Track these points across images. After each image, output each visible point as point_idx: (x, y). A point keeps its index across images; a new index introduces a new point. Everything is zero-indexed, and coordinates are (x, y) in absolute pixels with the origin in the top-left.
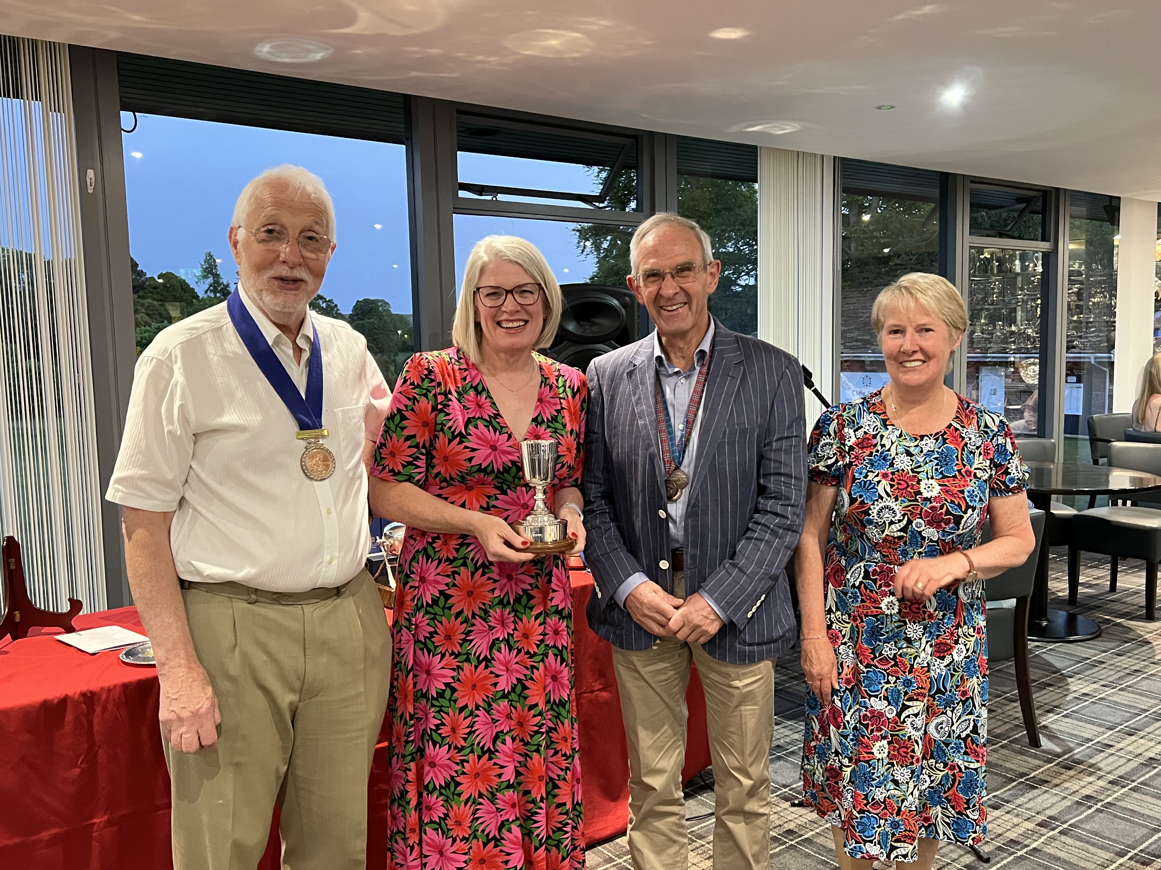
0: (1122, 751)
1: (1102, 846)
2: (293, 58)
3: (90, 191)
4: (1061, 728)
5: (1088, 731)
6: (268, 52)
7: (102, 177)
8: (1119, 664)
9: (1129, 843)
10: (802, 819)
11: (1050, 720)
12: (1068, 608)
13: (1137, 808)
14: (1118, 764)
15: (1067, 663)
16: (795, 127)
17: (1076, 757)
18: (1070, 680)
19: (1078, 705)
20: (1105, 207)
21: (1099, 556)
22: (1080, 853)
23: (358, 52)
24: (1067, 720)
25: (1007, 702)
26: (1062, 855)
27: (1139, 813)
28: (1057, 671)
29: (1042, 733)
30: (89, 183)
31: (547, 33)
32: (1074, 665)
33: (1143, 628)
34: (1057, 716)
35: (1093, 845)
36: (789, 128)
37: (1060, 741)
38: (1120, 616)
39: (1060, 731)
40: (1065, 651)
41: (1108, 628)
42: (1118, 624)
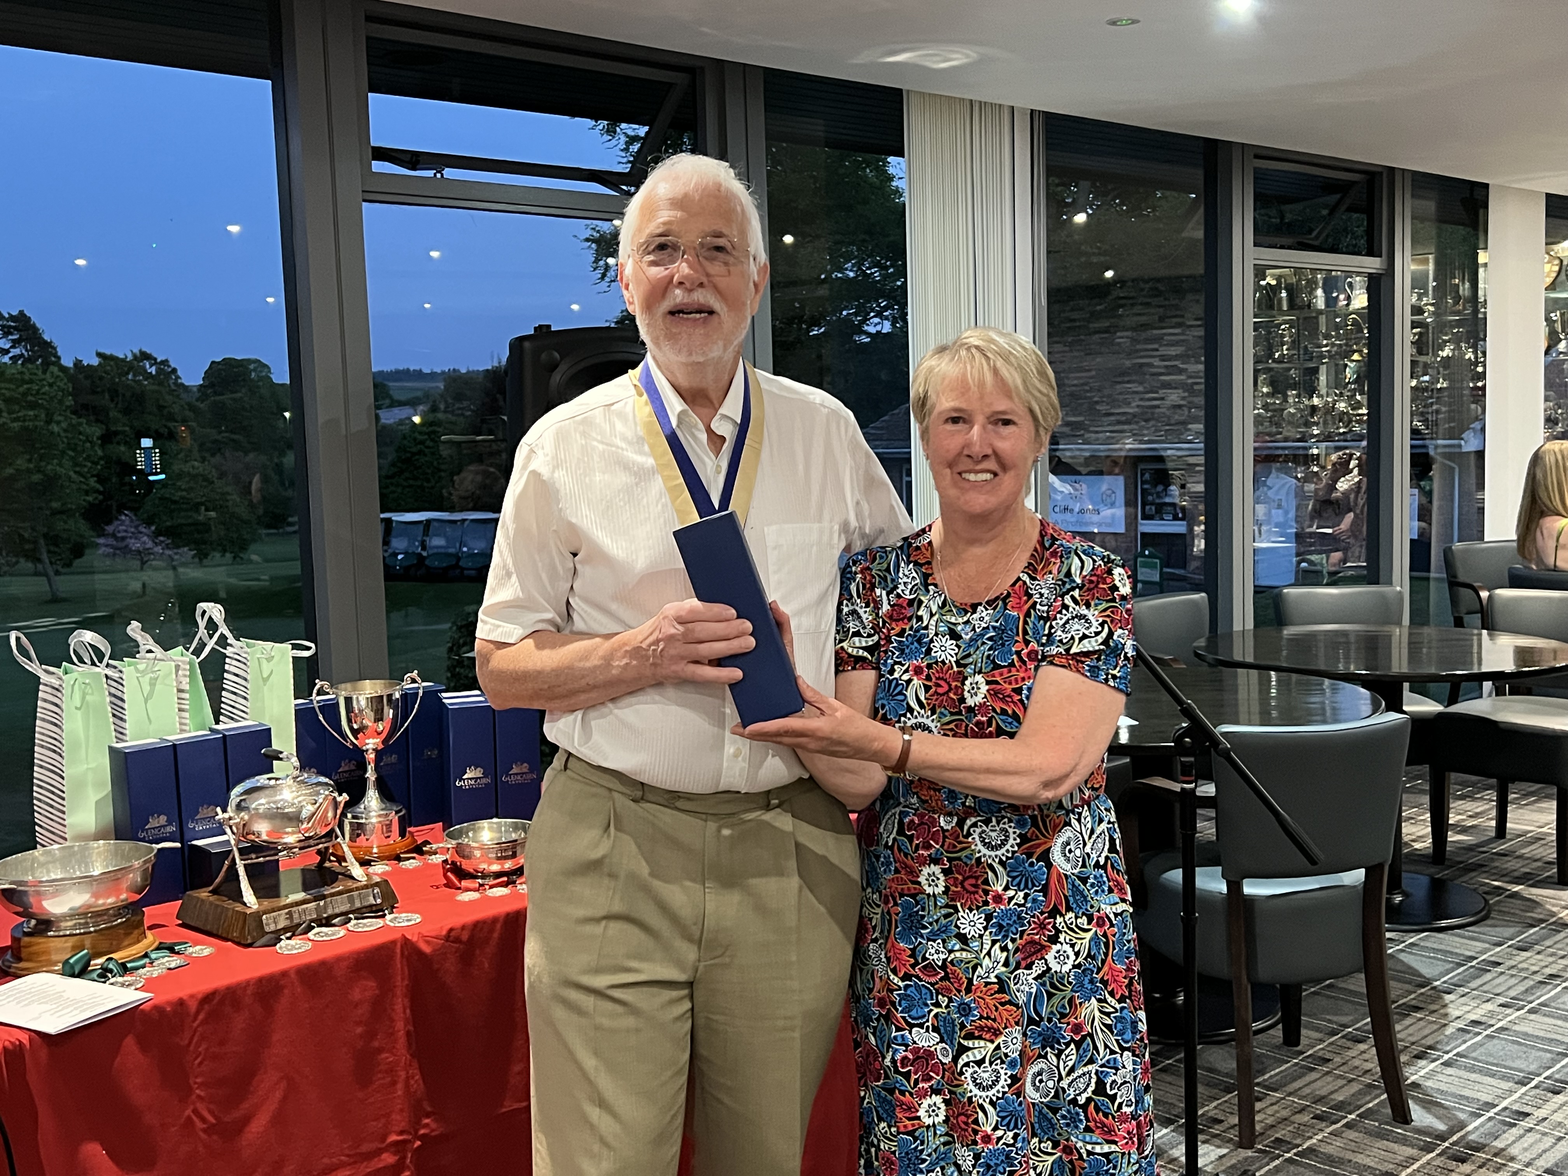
0: (1545, 1124)
4: (1443, 1087)
5: (1486, 1089)
8: (1524, 965)
11: (1422, 1073)
12: (1432, 870)
14: (1542, 1146)
15: (1441, 967)
16: (967, 56)
17: (1472, 1137)
18: (1448, 998)
19: (1465, 1042)
20: (1464, 202)
21: (1477, 778)
24: (1449, 1071)
25: (1349, 1044)
28: (1425, 982)
29: (1414, 1098)
32: (1452, 970)
33: (1554, 900)
34: (1433, 1065)
36: (957, 58)
37: (1442, 1111)
38: (1517, 881)
39: (1442, 1092)
40: (1435, 946)
41: (1499, 902)
42: (1515, 895)
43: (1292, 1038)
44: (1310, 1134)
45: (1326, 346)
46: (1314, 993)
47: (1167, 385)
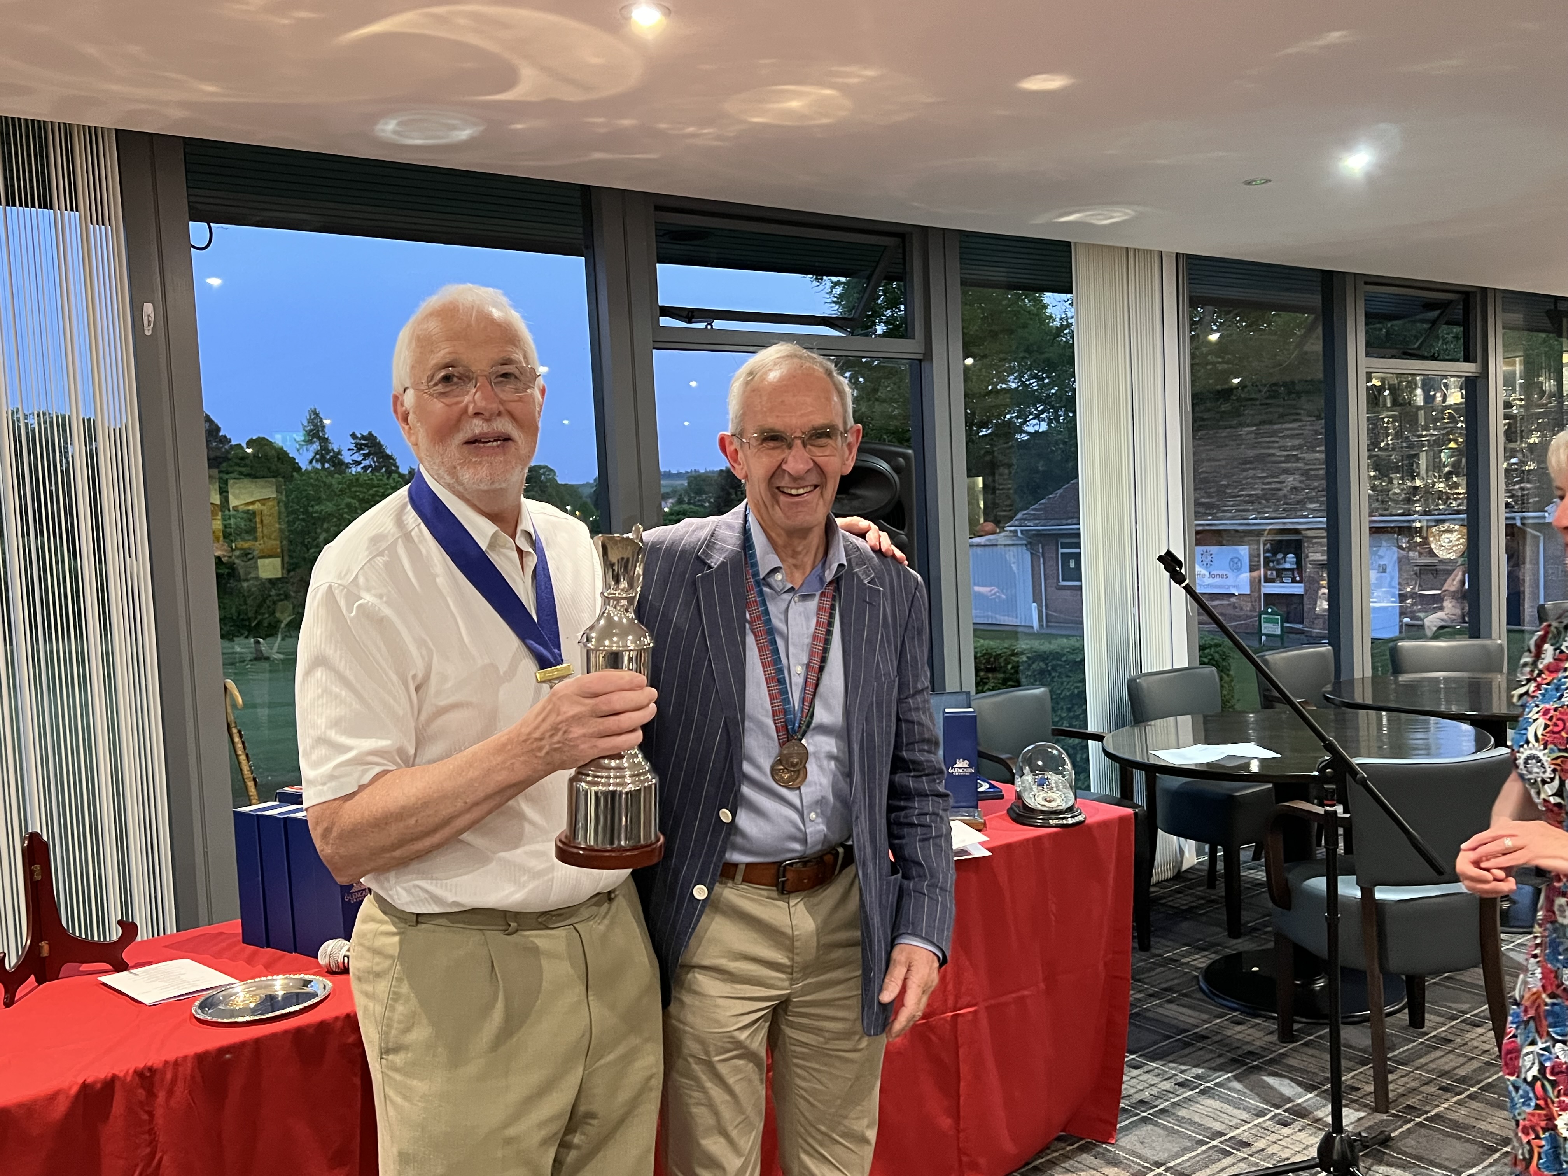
2: (426, 138)
3: (148, 332)
6: (395, 132)
7: (164, 313)
16: (1126, 214)
20: (1548, 313)
23: (519, 126)
25: (1468, 1027)
30: (146, 322)
31: (788, 91)
36: (1117, 216)
43: (1417, 1021)
44: (1436, 1103)
45: (1426, 436)
46: (1435, 983)
47: (1287, 472)
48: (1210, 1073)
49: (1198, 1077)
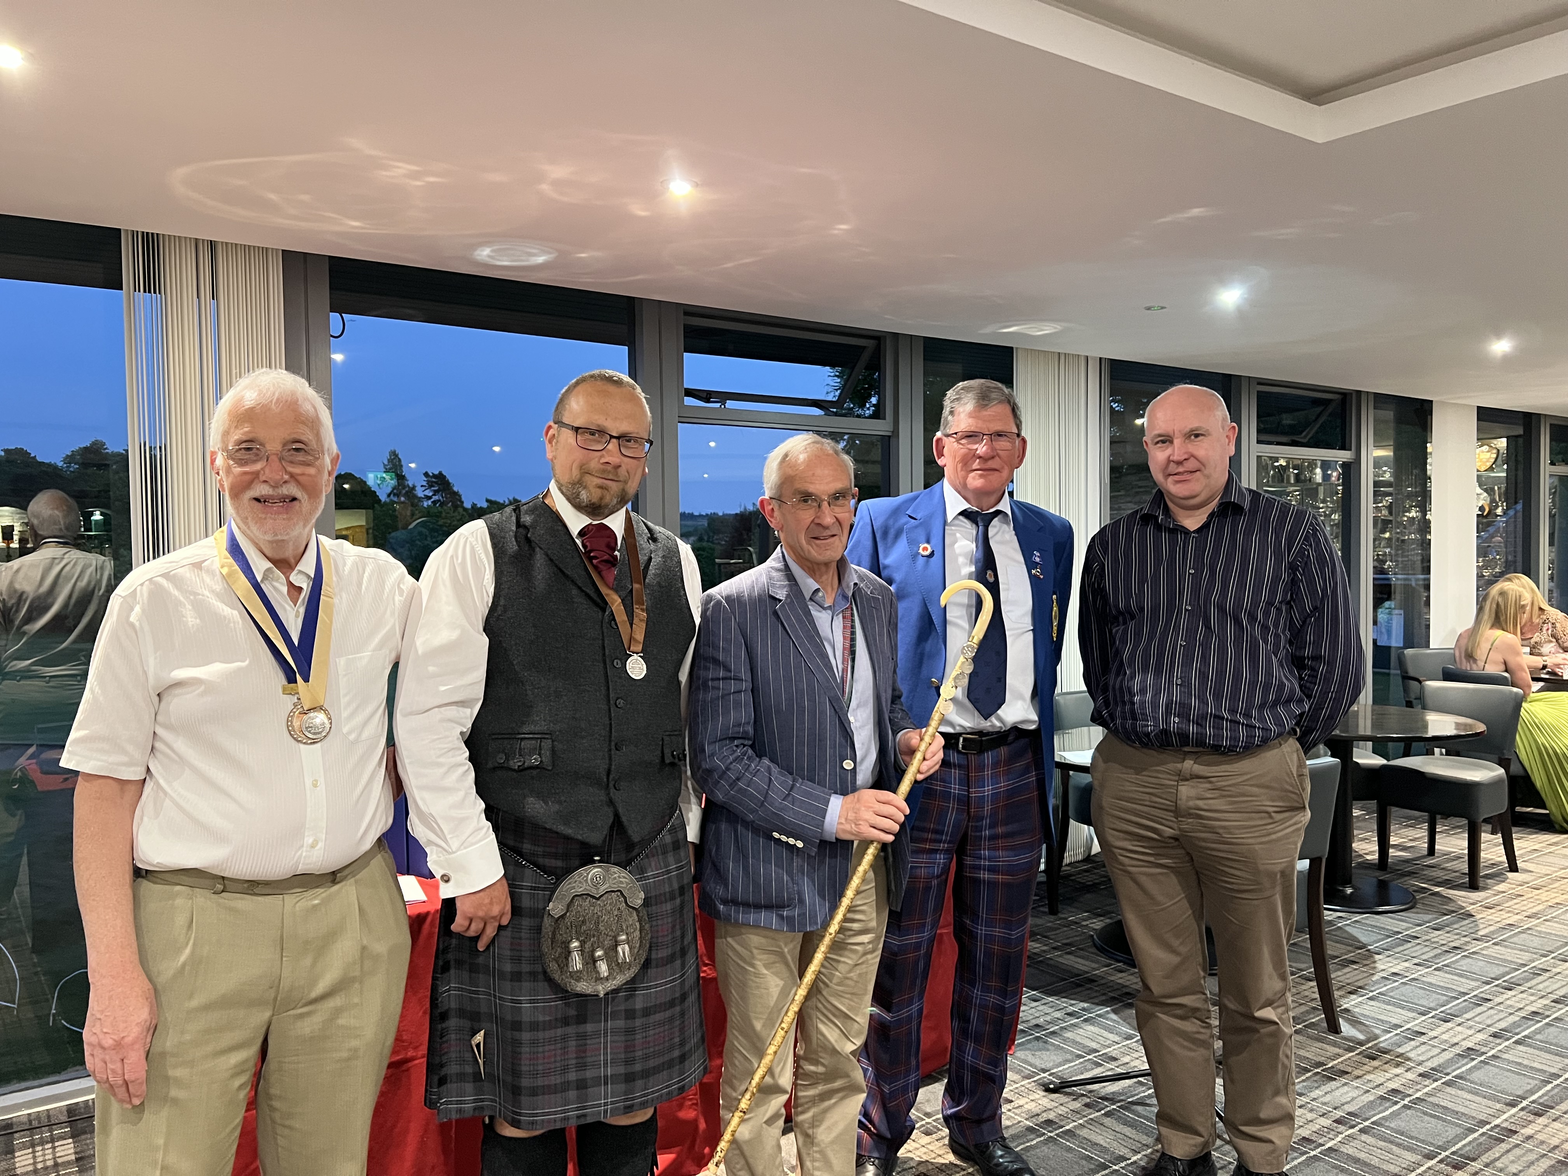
0: (1436, 1040)
1: (1409, 1147)
2: (513, 261)
4: (1366, 1013)
5: (1396, 1016)
8: (1436, 940)
9: (1440, 1143)
10: (1062, 1108)
11: (1353, 1003)
12: (1377, 873)
13: (1450, 1105)
14: (1431, 1054)
15: (1374, 937)
17: (1381, 1045)
18: (1377, 957)
19: (1385, 985)
20: (1416, 412)
21: (1417, 813)
22: (1381, 1154)
24: (1372, 1003)
25: (1303, 981)
26: (1362, 1156)
27: (1453, 1111)
28: (1363, 946)
29: (1343, 1018)
32: (1383, 940)
33: (1464, 898)
34: (1360, 999)
35: (1398, 1145)
37: (1364, 1028)
38: (1438, 884)
39: (1365, 1016)
40: (1373, 923)
41: (1423, 897)
42: (1437, 894)
48: (1093, 1006)
49: (1084, 1009)
